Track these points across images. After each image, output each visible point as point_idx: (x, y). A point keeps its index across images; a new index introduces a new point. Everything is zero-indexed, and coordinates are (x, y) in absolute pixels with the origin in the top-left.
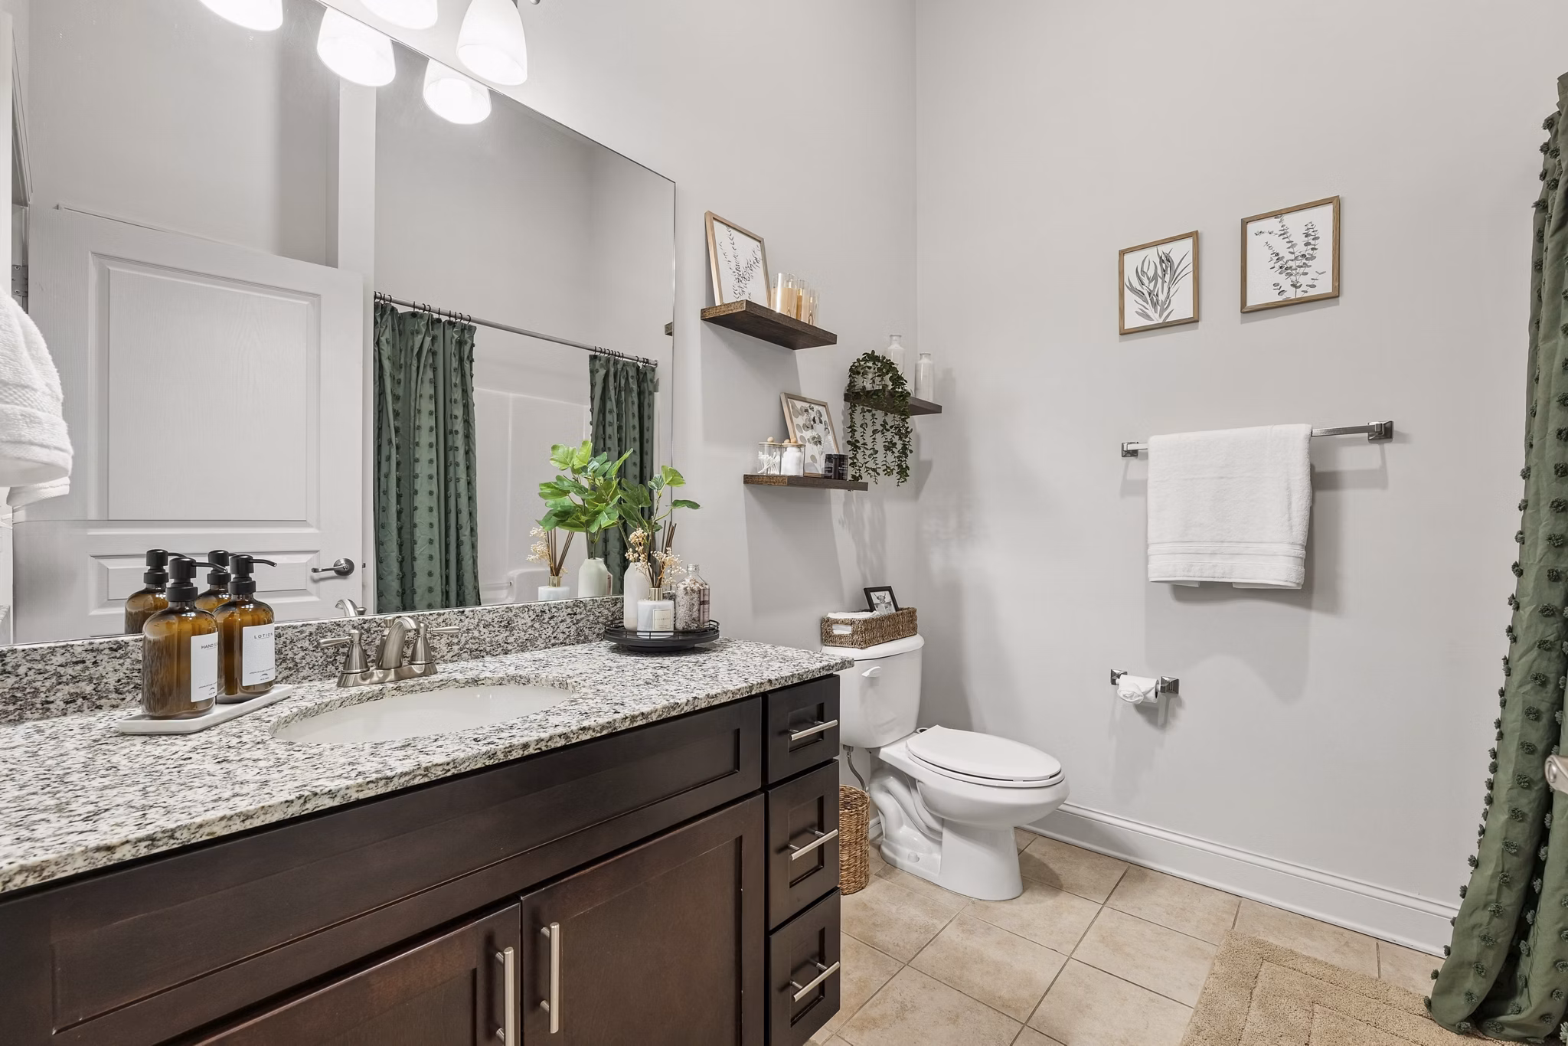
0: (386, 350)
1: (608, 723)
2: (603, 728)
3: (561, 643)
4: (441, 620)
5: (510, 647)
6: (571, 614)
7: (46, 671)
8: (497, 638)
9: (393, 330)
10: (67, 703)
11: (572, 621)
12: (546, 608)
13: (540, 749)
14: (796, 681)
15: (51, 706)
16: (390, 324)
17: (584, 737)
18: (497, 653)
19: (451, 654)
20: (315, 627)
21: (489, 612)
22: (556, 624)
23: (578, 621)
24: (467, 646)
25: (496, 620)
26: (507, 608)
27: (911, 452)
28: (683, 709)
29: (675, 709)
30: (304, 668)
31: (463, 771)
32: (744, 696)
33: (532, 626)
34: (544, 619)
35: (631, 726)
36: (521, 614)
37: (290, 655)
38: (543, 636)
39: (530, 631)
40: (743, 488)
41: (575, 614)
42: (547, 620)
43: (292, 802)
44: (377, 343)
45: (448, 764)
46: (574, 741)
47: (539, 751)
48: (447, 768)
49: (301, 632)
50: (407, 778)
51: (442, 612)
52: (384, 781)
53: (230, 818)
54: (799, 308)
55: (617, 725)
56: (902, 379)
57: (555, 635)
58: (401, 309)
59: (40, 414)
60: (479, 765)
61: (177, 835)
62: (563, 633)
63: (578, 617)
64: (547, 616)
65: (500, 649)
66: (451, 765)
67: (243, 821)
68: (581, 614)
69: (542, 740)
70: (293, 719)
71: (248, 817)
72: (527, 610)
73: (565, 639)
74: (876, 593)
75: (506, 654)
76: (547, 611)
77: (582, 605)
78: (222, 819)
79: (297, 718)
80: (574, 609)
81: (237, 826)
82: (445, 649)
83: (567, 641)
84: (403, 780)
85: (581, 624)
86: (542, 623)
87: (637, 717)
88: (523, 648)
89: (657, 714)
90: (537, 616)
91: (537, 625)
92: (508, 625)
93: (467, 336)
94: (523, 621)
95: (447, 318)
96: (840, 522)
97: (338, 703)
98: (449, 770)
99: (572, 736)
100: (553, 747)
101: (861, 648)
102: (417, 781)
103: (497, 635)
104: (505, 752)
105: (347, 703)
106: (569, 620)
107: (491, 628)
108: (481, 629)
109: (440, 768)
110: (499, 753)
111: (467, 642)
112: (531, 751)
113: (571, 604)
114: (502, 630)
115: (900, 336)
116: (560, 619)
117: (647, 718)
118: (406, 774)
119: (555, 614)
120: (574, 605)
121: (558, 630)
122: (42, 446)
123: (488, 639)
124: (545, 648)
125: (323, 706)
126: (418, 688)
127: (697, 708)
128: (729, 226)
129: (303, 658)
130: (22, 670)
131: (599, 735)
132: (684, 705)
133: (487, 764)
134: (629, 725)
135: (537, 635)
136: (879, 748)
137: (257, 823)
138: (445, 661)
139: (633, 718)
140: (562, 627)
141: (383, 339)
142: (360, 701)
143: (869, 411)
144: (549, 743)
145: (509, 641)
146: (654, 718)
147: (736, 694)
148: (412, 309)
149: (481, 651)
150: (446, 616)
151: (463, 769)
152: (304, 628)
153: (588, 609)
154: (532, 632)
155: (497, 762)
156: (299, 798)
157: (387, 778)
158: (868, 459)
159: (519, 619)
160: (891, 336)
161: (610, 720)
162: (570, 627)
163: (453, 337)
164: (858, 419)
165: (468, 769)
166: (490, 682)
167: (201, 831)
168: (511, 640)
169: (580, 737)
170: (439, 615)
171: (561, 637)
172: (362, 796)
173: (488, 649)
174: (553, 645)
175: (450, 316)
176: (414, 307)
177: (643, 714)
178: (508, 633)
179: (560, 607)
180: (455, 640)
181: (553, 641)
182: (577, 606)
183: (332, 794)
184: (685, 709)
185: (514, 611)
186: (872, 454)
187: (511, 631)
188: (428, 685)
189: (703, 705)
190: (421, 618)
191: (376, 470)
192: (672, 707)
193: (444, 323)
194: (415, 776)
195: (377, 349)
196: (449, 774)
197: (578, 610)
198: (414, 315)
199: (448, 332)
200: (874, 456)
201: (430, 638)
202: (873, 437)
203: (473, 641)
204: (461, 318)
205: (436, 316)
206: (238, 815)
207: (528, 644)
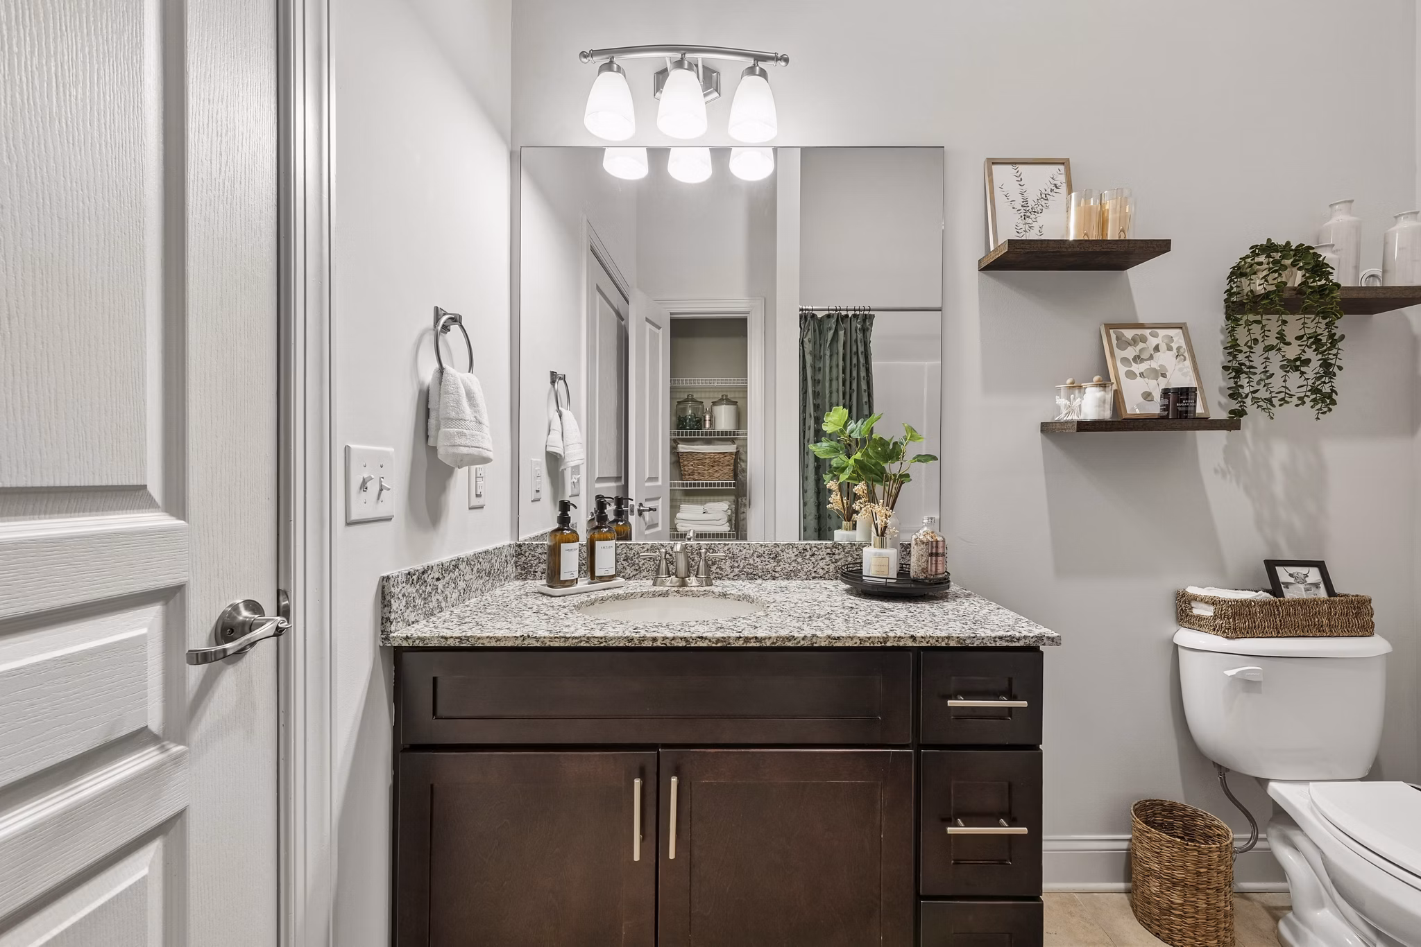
0: (808, 347)
1: (723, 638)
2: (718, 641)
3: (821, 577)
4: (726, 548)
5: (777, 575)
6: (830, 554)
7: (535, 556)
8: (767, 567)
9: (815, 331)
10: (542, 573)
11: (831, 560)
12: (808, 547)
13: (665, 644)
14: (952, 644)
15: (536, 574)
16: (811, 327)
17: (701, 644)
18: (767, 578)
19: (733, 574)
20: (650, 546)
21: (761, 545)
22: (816, 561)
23: (837, 561)
24: (745, 570)
25: (766, 552)
26: (775, 544)
27: (1340, 368)
28: (799, 642)
29: (790, 640)
30: (644, 570)
31: (611, 645)
32: (876, 645)
33: (796, 560)
34: (806, 556)
35: (745, 645)
36: (786, 550)
37: (637, 562)
38: (805, 570)
39: (794, 564)
40: (1040, 437)
41: (834, 554)
42: (808, 557)
43: (518, 637)
44: (802, 343)
45: (602, 638)
46: (692, 645)
47: (664, 646)
48: (601, 641)
49: (643, 548)
50: (577, 641)
51: (727, 543)
52: (563, 639)
53: (491, 638)
54: (1103, 224)
55: (731, 641)
56: (1328, 266)
57: (815, 569)
58: (820, 315)
59: (465, 431)
60: (621, 645)
61: (470, 640)
62: (823, 569)
63: (837, 557)
64: (808, 554)
65: (769, 575)
66: (604, 640)
67: (496, 641)
68: (839, 554)
69: (667, 638)
70: (608, 599)
71: (498, 640)
72: (791, 547)
73: (824, 574)
74: (1287, 568)
75: (774, 579)
76: (808, 549)
77: (840, 547)
78: (488, 637)
79: (611, 599)
80: (833, 550)
81: (493, 644)
82: (729, 570)
83: (827, 576)
84: (575, 641)
85: (839, 563)
86: (804, 558)
87: (750, 639)
88: (788, 577)
89: (771, 641)
90: (800, 553)
91: (800, 560)
92: (776, 557)
93: (868, 324)
94: (788, 556)
95: (853, 312)
96: (1216, 471)
97: (640, 595)
98: (602, 643)
99: (691, 640)
100: (675, 645)
101: (1227, 637)
102: (583, 644)
103: (767, 565)
104: (640, 641)
105: (645, 596)
106: (828, 559)
107: (762, 558)
108: (755, 558)
109: (597, 640)
110: (635, 640)
111: (744, 567)
112: (659, 644)
113: (831, 546)
114: (771, 561)
115: (1351, 201)
116: (820, 557)
117: (760, 642)
118: (576, 638)
119: (816, 553)
120: (833, 546)
121: (818, 566)
122: (465, 446)
123: (760, 567)
124: (807, 579)
125: (630, 595)
126: (690, 593)
127: (815, 645)
128: (1016, 163)
129: (643, 564)
130: (527, 554)
131: (714, 645)
132: (801, 639)
133: (627, 645)
134: (743, 644)
135: (799, 568)
136: (1268, 780)
137: (502, 644)
138: (729, 579)
139: (747, 639)
140: (822, 564)
141: (806, 340)
142: (654, 596)
143: (1258, 322)
144: (673, 642)
145: (776, 570)
146: (768, 644)
147: (865, 641)
148: (827, 312)
149: (754, 575)
150: (730, 546)
151: (611, 644)
152: (644, 546)
153: (846, 551)
154: (796, 565)
155: (633, 645)
156: (521, 636)
157: (566, 638)
158: (1257, 387)
159: (784, 554)
160: (1331, 205)
161: (725, 636)
162: (828, 565)
163: (856, 327)
164: (1242, 335)
165: (614, 645)
166: (732, 597)
167: (479, 641)
168: (778, 569)
169: (698, 643)
170: (725, 544)
171: (821, 572)
172: (552, 644)
173: (760, 574)
174: (814, 578)
175: (855, 310)
176: (829, 310)
177: (756, 638)
178: (775, 564)
179: (820, 547)
180: (736, 565)
181: (813, 575)
182: (836, 548)
183: (537, 639)
184: (802, 642)
185: (781, 547)
186: (1261, 380)
187: (778, 563)
188: (696, 593)
189: (823, 644)
190: (713, 546)
191: (802, 434)
192: (787, 639)
193: (851, 318)
194: (581, 641)
195: (801, 348)
196: (602, 645)
197: (837, 551)
198: (829, 316)
199: (854, 323)
200: (1267, 381)
201: (719, 561)
202: (1266, 355)
203: (749, 566)
204: (864, 310)
205: (844, 313)
206: (495, 637)
207: (792, 575)
